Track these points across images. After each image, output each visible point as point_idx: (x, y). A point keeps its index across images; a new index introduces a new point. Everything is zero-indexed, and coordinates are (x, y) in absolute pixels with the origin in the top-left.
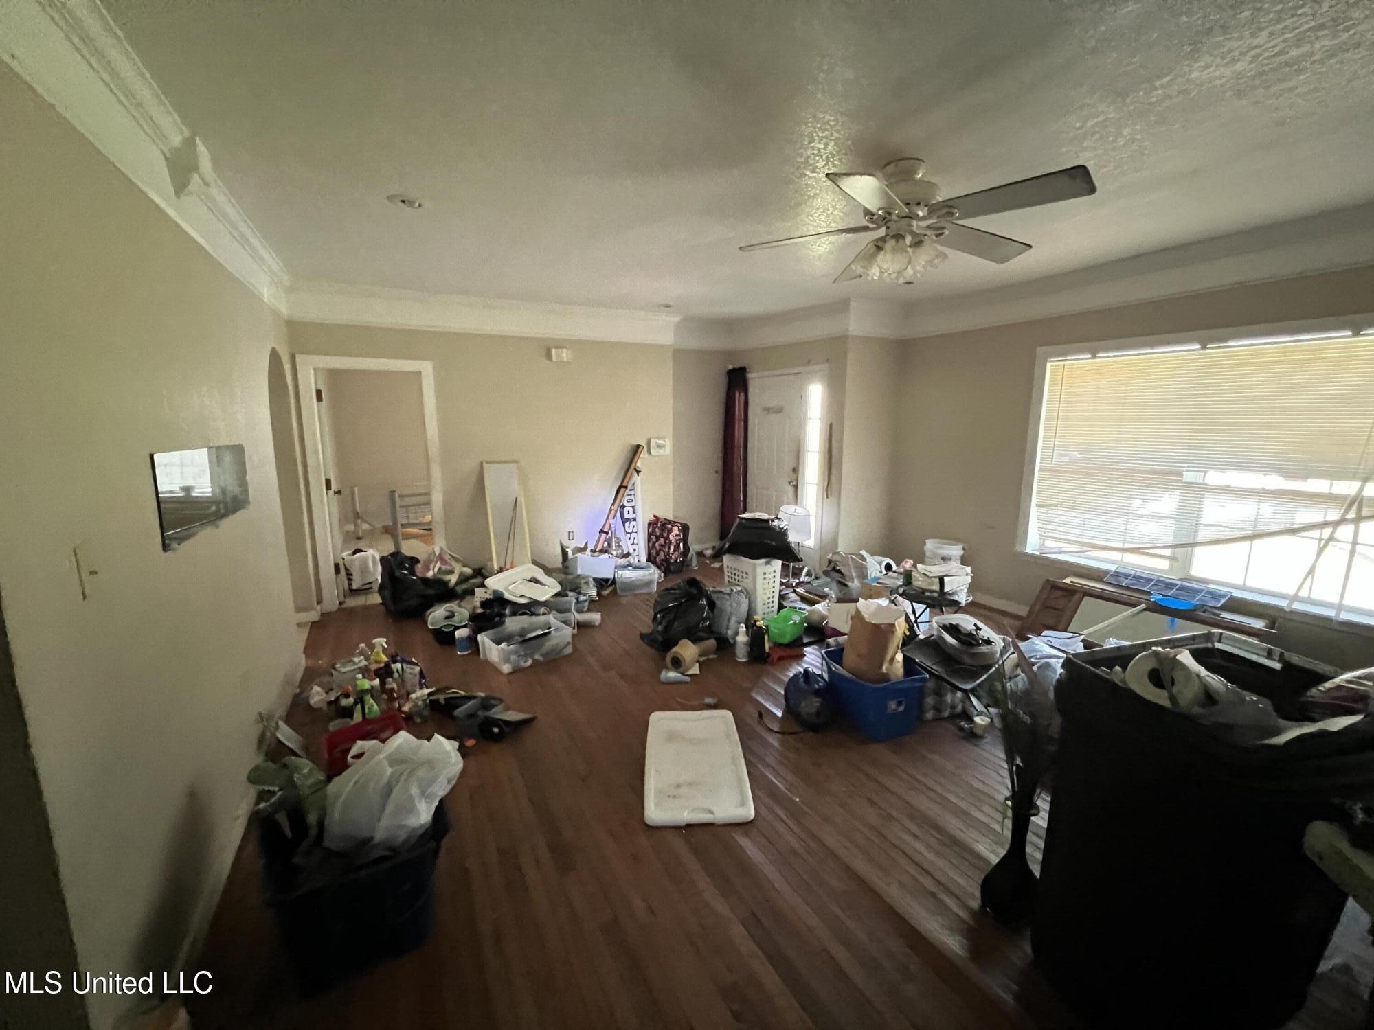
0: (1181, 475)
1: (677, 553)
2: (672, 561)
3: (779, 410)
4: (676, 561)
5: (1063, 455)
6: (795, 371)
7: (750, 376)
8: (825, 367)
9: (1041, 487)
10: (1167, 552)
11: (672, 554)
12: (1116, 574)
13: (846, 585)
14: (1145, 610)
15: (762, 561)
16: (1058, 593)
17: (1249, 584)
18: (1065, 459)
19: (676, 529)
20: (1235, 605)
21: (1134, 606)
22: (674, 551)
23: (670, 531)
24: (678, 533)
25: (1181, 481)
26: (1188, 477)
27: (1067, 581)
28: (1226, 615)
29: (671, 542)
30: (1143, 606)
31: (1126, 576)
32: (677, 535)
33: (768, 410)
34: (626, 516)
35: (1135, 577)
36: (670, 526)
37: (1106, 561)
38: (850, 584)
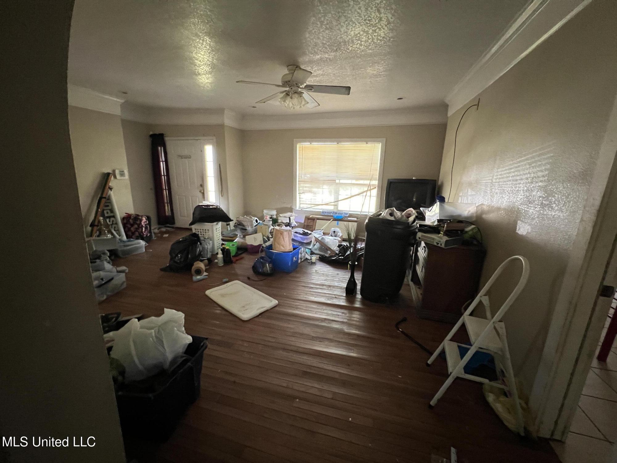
0: (335, 181)
1: (147, 232)
2: (145, 236)
3: (189, 157)
4: (147, 235)
5: (305, 176)
6: (197, 138)
7: (166, 139)
8: (214, 138)
9: (299, 187)
10: (333, 204)
11: (144, 232)
12: (323, 212)
13: (246, 229)
14: (333, 221)
15: (215, 223)
16: (310, 221)
17: (351, 210)
18: (306, 177)
19: (144, 218)
20: (351, 216)
21: (330, 220)
22: (145, 230)
23: (141, 220)
24: (145, 220)
25: (335, 183)
26: (337, 181)
27: (311, 216)
28: (349, 218)
29: (142, 226)
30: (332, 220)
31: (326, 212)
32: (145, 222)
33: (181, 157)
34: (106, 215)
35: (328, 212)
36: (140, 217)
37: (320, 209)
38: (247, 228)
